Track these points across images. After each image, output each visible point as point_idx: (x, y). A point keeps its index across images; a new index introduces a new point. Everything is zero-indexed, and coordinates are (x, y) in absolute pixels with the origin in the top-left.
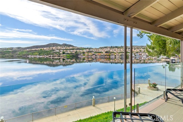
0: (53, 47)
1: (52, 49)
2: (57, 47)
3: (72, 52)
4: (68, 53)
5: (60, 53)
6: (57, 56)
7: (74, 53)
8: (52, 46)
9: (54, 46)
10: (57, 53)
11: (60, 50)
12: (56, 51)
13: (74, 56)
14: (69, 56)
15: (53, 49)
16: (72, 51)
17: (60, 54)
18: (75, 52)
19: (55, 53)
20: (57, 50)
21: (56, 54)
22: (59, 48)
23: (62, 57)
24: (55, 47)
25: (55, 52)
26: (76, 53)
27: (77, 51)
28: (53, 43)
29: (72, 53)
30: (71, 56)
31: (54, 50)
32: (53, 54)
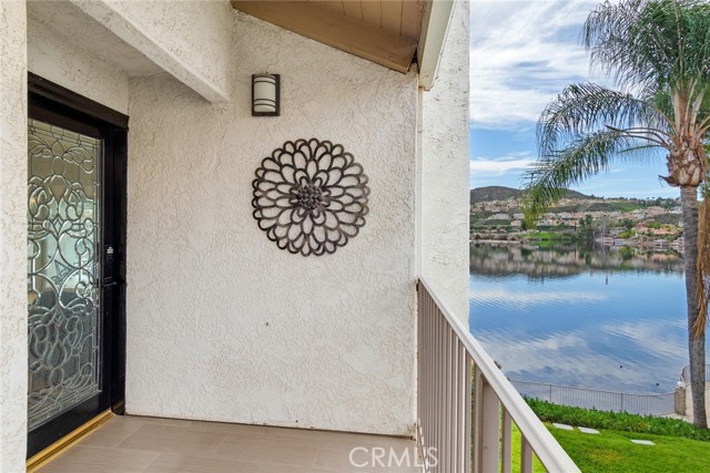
0: (485, 203)
1: (483, 208)
2: (502, 202)
3: (566, 223)
4: (546, 223)
5: (513, 224)
6: (497, 235)
7: (575, 228)
8: (485, 200)
9: (490, 199)
10: (499, 226)
11: (511, 212)
12: (496, 217)
13: (574, 240)
14: (548, 237)
15: (487, 209)
16: (569, 216)
17: (511, 227)
18: (582, 222)
19: (490, 226)
20: (503, 212)
21: (494, 228)
22: (511, 203)
23: (513, 239)
24: (495, 202)
25: (491, 222)
26: (587, 227)
27: (589, 217)
28: (490, 188)
29: (566, 227)
30: (560, 240)
31: (490, 214)
32: (482, 228)
